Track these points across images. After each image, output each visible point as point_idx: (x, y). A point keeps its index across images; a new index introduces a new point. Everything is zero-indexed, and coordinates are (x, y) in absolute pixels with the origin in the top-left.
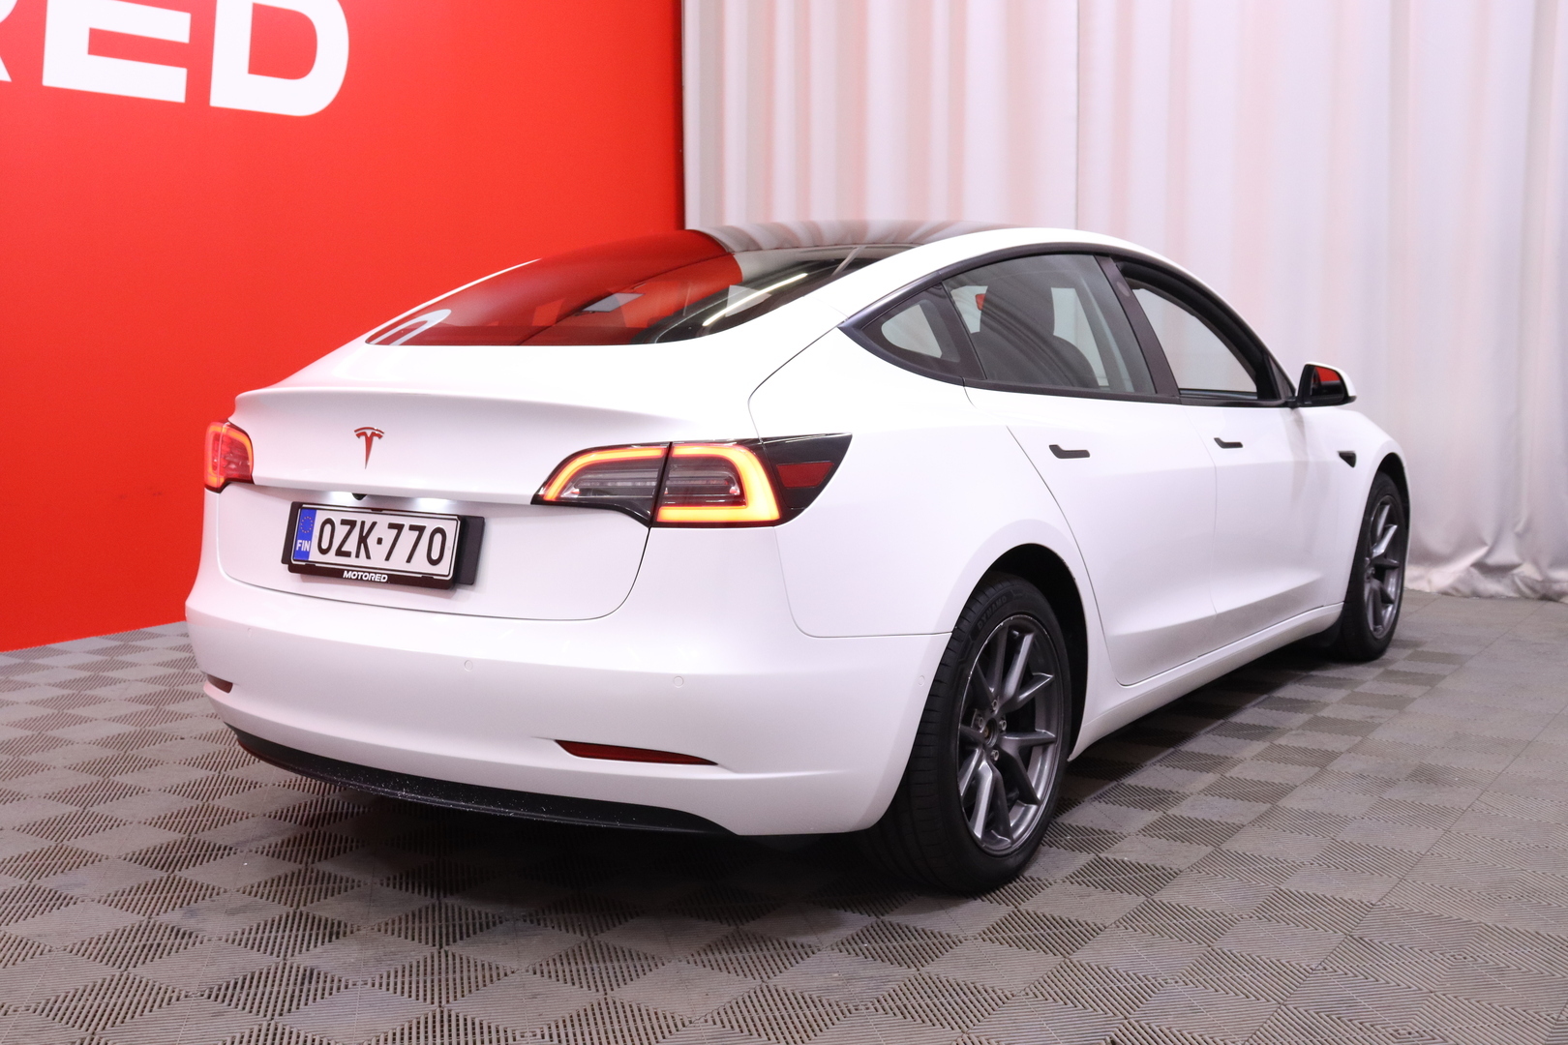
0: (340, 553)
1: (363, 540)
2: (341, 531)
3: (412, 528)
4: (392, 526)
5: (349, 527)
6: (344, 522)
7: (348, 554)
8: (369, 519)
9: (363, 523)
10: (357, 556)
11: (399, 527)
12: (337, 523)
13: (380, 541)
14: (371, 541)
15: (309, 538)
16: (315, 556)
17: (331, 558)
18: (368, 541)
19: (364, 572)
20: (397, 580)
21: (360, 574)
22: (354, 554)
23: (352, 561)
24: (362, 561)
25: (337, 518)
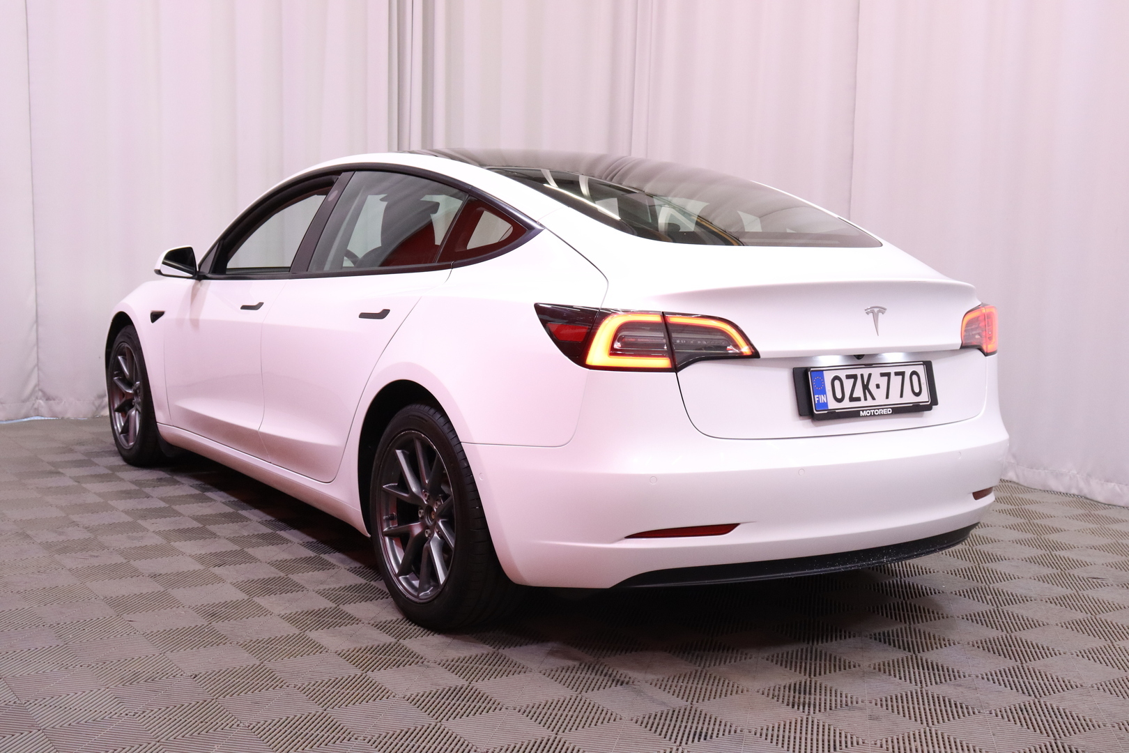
0: (852, 399)
1: (865, 387)
2: (848, 384)
3: (897, 374)
4: (883, 375)
5: (853, 380)
6: (848, 377)
7: (858, 399)
8: (866, 372)
9: (862, 375)
10: (866, 399)
11: (888, 375)
12: (844, 378)
13: (878, 386)
14: (872, 387)
15: (823, 392)
16: (833, 405)
17: (846, 404)
18: (870, 387)
19: (875, 409)
20: (899, 411)
21: (872, 411)
22: (862, 398)
23: (862, 403)
24: (870, 402)
25: (842, 374)
